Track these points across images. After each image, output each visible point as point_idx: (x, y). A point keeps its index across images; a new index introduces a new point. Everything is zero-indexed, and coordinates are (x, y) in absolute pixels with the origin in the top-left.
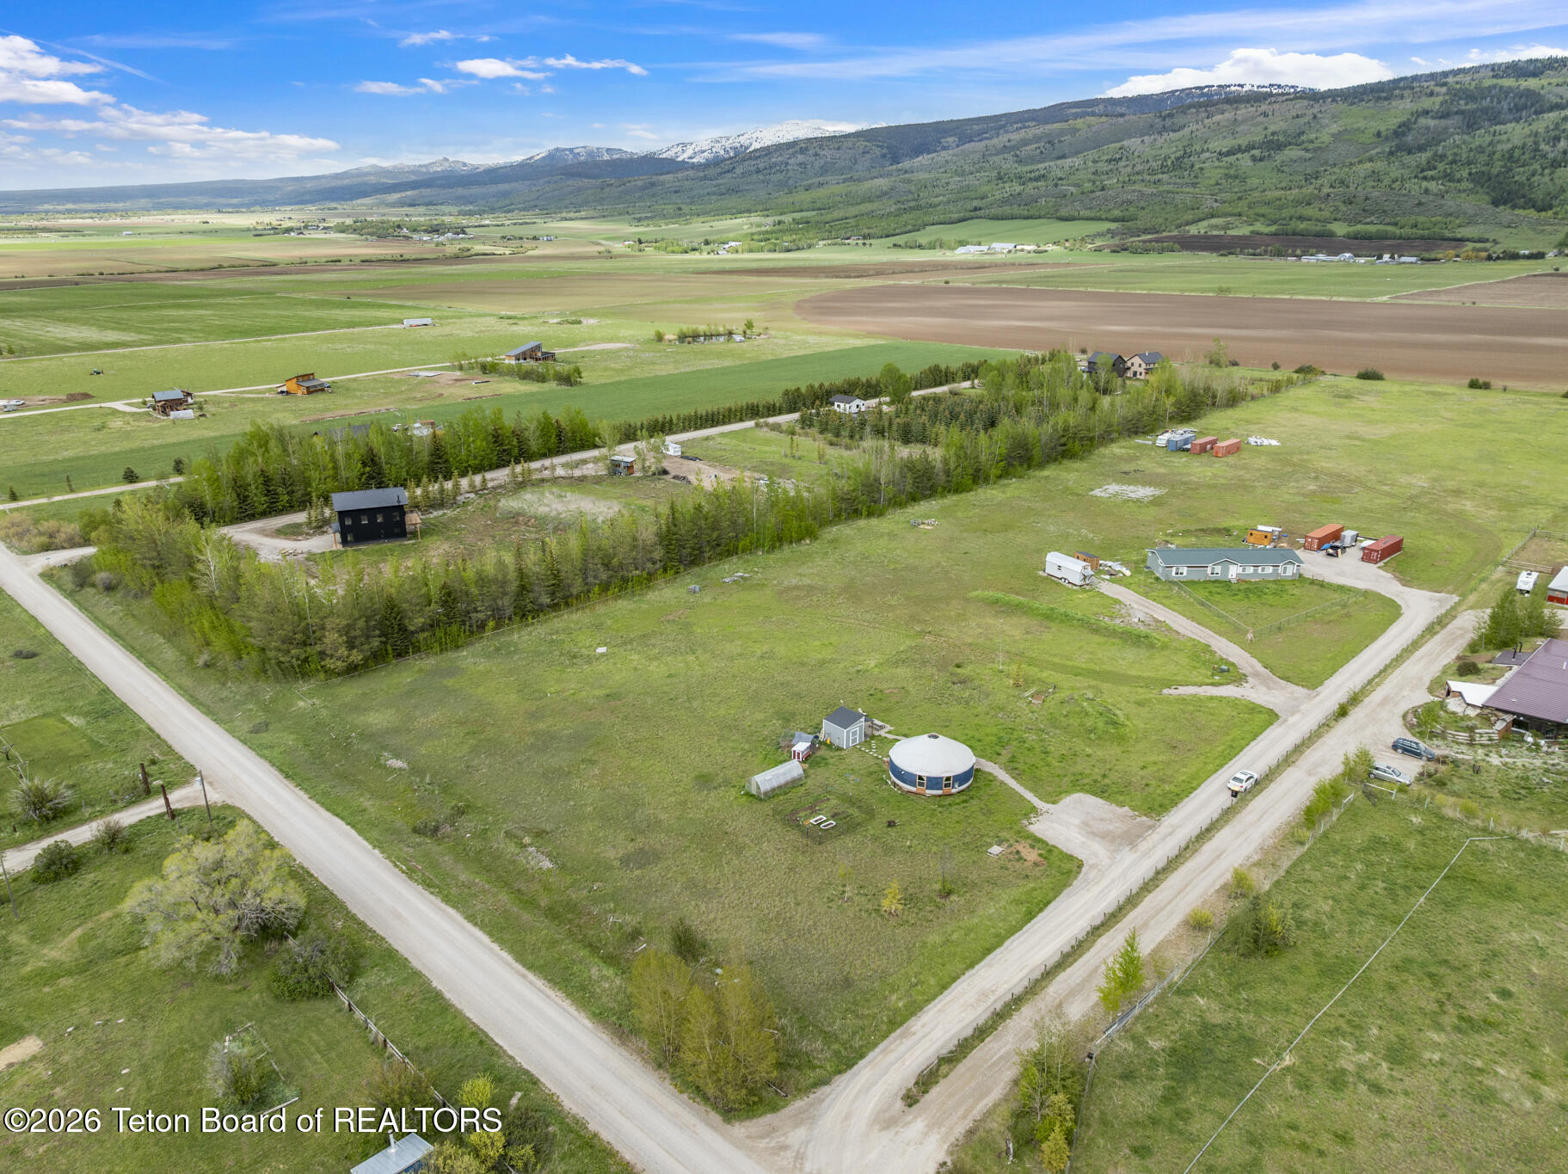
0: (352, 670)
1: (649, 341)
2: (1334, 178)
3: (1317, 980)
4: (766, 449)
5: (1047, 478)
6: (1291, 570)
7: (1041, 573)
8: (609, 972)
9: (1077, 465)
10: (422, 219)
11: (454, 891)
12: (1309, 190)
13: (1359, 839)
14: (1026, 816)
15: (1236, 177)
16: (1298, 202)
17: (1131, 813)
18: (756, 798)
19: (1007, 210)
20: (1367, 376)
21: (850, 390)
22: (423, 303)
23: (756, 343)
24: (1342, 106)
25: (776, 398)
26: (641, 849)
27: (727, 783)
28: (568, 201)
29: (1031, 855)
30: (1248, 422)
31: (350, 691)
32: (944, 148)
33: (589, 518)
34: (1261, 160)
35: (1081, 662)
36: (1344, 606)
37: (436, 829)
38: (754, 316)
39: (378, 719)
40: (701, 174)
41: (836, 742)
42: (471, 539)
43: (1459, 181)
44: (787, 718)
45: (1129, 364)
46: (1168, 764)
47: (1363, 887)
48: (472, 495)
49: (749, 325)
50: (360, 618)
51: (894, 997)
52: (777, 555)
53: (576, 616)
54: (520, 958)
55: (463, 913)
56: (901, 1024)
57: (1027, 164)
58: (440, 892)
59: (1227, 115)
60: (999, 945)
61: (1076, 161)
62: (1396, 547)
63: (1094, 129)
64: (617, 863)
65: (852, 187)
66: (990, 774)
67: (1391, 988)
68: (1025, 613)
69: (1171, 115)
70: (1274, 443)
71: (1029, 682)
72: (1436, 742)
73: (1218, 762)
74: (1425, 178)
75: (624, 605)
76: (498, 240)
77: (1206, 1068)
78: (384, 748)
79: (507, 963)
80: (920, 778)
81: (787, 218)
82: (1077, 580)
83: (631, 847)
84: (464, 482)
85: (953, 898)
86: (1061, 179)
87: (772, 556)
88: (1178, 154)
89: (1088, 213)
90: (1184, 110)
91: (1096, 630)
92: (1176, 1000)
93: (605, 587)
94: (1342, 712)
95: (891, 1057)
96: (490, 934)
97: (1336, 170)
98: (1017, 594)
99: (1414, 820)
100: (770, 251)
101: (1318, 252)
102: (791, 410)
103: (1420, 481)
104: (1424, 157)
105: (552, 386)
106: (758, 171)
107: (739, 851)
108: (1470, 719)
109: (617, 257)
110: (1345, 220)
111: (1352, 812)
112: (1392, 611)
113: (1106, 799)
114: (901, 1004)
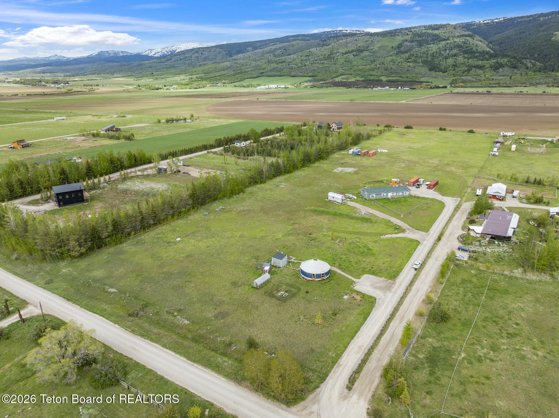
0: (82, 255)
1: (155, 123)
2: (380, 62)
3: (462, 328)
4: (214, 161)
5: (317, 166)
6: (407, 193)
7: (326, 200)
8: (226, 359)
9: (325, 162)
10: (49, 78)
11: (153, 337)
12: (373, 66)
13: (459, 280)
14: (351, 284)
15: (349, 61)
16: (370, 70)
17: (385, 279)
18: (257, 288)
19: (273, 73)
20: (407, 127)
21: (239, 138)
22: (59, 111)
23: (196, 122)
24: (380, 38)
25: (212, 142)
26: (220, 312)
27: (243, 284)
28: (108, 71)
29: (358, 298)
30: (376, 144)
31: (83, 263)
32: (248, 51)
33: (156, 190)
34: (356, 56)
35: (350, 229)
36: (427, 204)
37: (138, 314)
38: (192, 112)
39: (98, 273)
40: (159, 61)
41: (278, 265)
42: (110, 201)
43: (419, 63)
44: (257, 258)
45: (331, 126)
46: (391, 261)
47: (465, 296)
48: (106, 184)
49: (192, 116)
50: (83, 235)
51: (331, 353)
52: (231, 200)
53: (164, 227)
54: (189, 358)
55: (160, 345)
56: (336, 362)
57: (278, 57)
58: (148, 338)
59: (344, 40)
60: (359, 330)
61: (295, 56)
62: (437, 184)
63: (300, 45)
64: (213, 318)
65: (217, 65)
66: (334, 271)
67: (484, 327)
68: (326, 214)
69: (325, 40)
70: (386, 151)
71: (337, 238)
72: (470, 246)
73: (406, 259)
74: (408, 62)
75: (181, 222)
76: (83, 86)
77: (439, 362)
78: (105, 284)
79: (184, 361)
80: (313, 275)
81: (194, 77)
82: (340, 201)
83: (216, 312)
84: (102, 179)
85: (338, 315)
86: (290, 62)
87: (230, 200)
88: (329, 54)
89: (301, 74)
90: (329, 38)
91: (352, 218)
92: (422, 341)
93: (173, 216)
94: (439, 239)
95: (337, 374)
96: (174, 351)
97: (380, 59)
98: (321, 207)
99: (473, 272)
100: (189, 89)
101: (378, 87)
102: (219, 146)
103: (436, 161)
104: (407, 55)
105: (122, 141)
106: (181, 60)
107: (257, 308)
108: (478, 238)
109: (131, 92)
110: (385, 76)
111: (453, 272)
112: (442, 205)
113: (376, 275)
114: (334, 355)
